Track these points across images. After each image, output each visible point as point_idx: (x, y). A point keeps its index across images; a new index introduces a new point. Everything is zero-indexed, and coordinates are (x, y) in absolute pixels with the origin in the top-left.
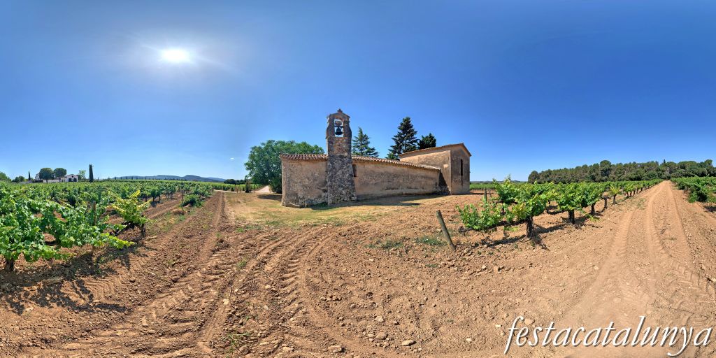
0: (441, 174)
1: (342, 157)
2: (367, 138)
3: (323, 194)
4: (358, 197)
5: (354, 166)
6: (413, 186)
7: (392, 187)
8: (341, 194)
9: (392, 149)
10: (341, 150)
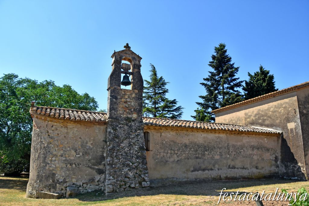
0: (284, 141)
1: (128, 120)
2: (164, 84)
3: (98, 177)
4: (151, 181)
5: (146, 134)
6: (238, 164)
7: (203, 167)
8: (126, 177)
9: (202, 101)
10: (128, 108)
